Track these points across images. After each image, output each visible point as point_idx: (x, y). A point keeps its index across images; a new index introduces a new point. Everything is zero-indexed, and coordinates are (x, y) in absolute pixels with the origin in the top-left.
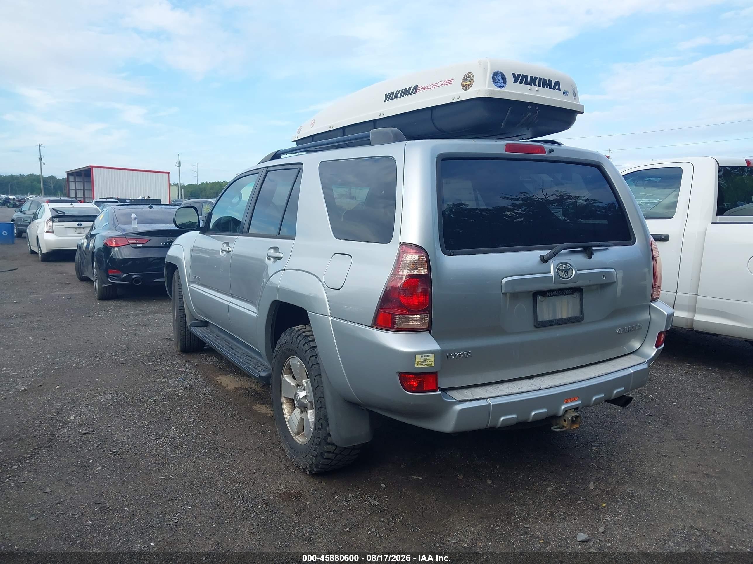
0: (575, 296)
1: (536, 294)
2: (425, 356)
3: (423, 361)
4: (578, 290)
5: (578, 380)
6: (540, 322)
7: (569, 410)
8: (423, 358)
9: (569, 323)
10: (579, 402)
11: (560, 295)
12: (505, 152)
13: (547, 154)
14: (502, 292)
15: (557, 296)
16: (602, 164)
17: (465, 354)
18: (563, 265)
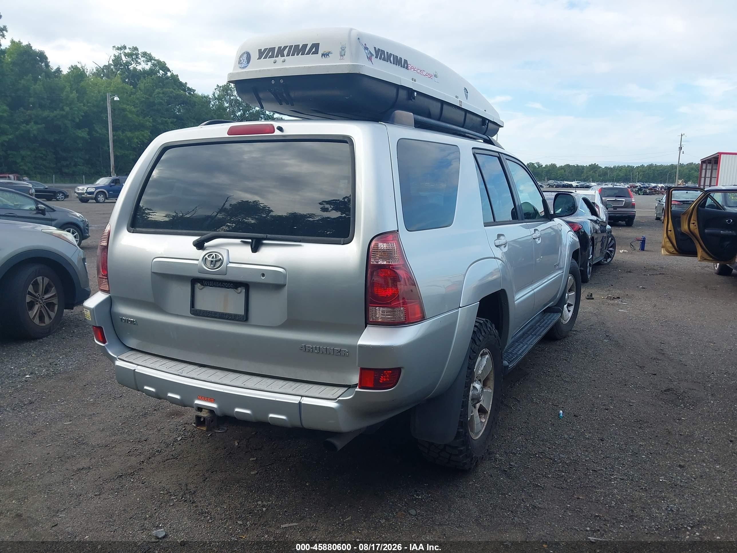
0: (239, 291)
1: (194, 281)
2: (86, 311)
4: (244, 285)
7: (204, 409)
9: (227, 319)
10: (214, 405)
11: (219, 287)
12: (228, 135)
13: (277, 133)
14: (152, 271)
15: (216, 286)
16: (352, 137)
17: (131, 320)
18: (212, 254)
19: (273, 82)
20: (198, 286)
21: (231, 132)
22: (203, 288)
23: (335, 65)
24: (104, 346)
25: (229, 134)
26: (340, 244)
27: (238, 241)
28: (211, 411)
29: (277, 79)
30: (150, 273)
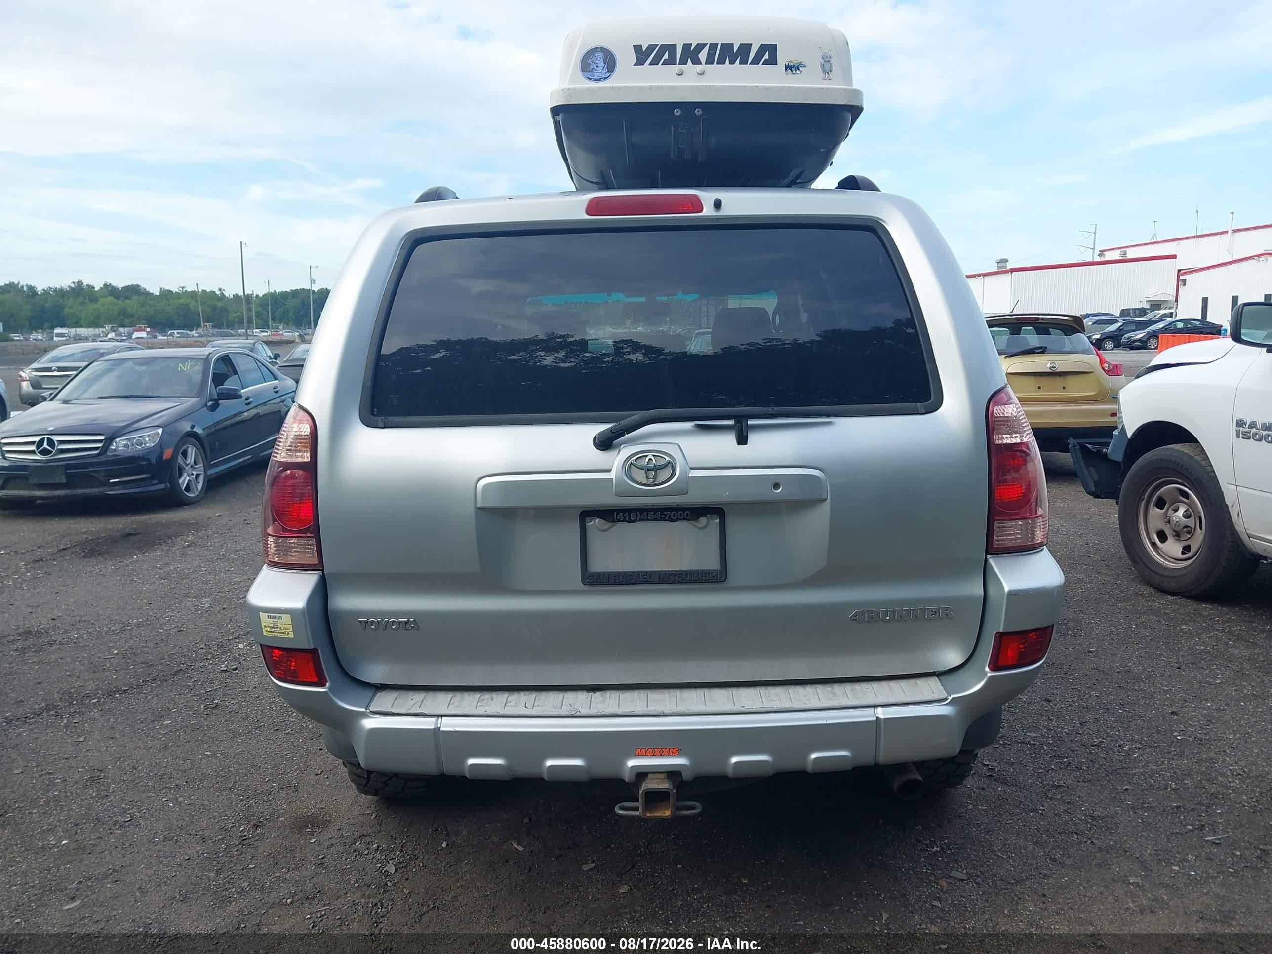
0: (704, 524)
1: (587, 514)
2: (275, 617)
3: (272, 625)
4: (716, 511)
5: (688, 712)
6: (593, 575)
7: (651, 773)
8: (270, 620)
9: (680, 582)
10: (679, 761)
11: (655, 520)
12: (586, 215)
13: (708, 211)
14: (477, 506)
15: (648, 520)
16: (882, 220)
17: (400, 622)
18: (647, 456)
19: (677, 112)
20: (595, 524)
21: (593, 208)
22: (611, 528)
23: (820, 89)
24: (326, 692)
25: (588, 212)
26: (919, 414)
27: (689, 425)
28: (673, 774)
29: (688, 107)
30: (472, 510)
